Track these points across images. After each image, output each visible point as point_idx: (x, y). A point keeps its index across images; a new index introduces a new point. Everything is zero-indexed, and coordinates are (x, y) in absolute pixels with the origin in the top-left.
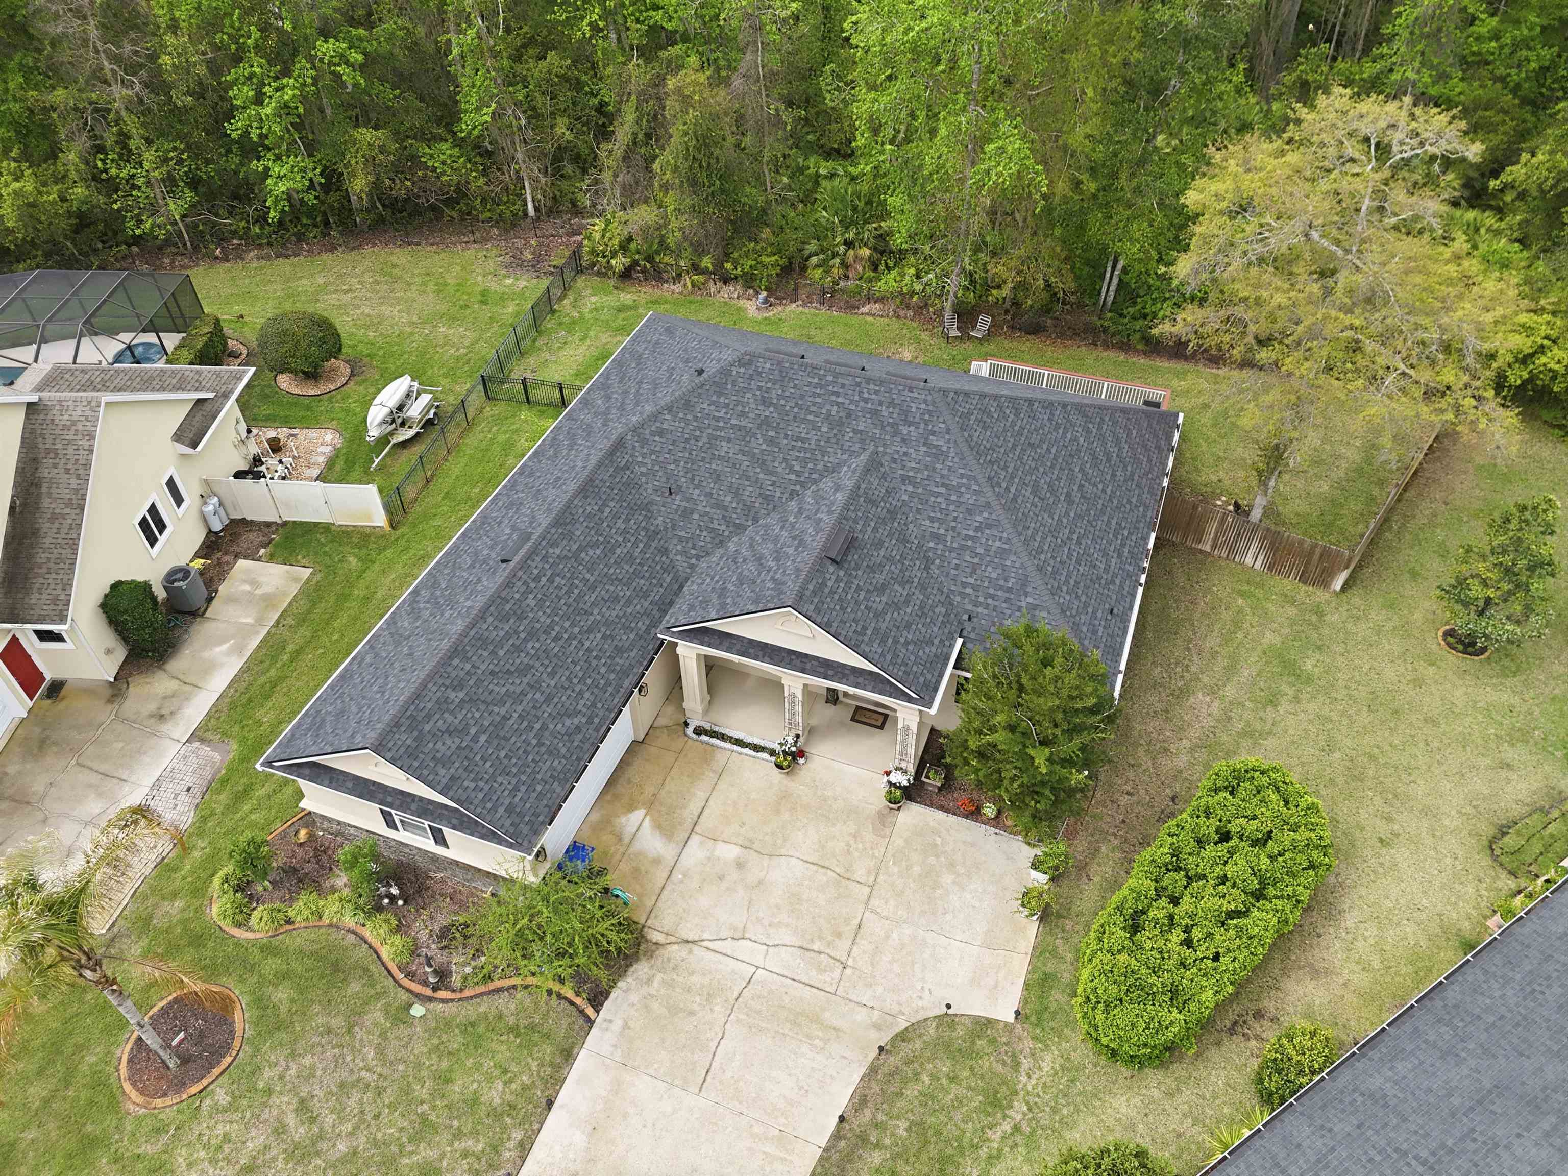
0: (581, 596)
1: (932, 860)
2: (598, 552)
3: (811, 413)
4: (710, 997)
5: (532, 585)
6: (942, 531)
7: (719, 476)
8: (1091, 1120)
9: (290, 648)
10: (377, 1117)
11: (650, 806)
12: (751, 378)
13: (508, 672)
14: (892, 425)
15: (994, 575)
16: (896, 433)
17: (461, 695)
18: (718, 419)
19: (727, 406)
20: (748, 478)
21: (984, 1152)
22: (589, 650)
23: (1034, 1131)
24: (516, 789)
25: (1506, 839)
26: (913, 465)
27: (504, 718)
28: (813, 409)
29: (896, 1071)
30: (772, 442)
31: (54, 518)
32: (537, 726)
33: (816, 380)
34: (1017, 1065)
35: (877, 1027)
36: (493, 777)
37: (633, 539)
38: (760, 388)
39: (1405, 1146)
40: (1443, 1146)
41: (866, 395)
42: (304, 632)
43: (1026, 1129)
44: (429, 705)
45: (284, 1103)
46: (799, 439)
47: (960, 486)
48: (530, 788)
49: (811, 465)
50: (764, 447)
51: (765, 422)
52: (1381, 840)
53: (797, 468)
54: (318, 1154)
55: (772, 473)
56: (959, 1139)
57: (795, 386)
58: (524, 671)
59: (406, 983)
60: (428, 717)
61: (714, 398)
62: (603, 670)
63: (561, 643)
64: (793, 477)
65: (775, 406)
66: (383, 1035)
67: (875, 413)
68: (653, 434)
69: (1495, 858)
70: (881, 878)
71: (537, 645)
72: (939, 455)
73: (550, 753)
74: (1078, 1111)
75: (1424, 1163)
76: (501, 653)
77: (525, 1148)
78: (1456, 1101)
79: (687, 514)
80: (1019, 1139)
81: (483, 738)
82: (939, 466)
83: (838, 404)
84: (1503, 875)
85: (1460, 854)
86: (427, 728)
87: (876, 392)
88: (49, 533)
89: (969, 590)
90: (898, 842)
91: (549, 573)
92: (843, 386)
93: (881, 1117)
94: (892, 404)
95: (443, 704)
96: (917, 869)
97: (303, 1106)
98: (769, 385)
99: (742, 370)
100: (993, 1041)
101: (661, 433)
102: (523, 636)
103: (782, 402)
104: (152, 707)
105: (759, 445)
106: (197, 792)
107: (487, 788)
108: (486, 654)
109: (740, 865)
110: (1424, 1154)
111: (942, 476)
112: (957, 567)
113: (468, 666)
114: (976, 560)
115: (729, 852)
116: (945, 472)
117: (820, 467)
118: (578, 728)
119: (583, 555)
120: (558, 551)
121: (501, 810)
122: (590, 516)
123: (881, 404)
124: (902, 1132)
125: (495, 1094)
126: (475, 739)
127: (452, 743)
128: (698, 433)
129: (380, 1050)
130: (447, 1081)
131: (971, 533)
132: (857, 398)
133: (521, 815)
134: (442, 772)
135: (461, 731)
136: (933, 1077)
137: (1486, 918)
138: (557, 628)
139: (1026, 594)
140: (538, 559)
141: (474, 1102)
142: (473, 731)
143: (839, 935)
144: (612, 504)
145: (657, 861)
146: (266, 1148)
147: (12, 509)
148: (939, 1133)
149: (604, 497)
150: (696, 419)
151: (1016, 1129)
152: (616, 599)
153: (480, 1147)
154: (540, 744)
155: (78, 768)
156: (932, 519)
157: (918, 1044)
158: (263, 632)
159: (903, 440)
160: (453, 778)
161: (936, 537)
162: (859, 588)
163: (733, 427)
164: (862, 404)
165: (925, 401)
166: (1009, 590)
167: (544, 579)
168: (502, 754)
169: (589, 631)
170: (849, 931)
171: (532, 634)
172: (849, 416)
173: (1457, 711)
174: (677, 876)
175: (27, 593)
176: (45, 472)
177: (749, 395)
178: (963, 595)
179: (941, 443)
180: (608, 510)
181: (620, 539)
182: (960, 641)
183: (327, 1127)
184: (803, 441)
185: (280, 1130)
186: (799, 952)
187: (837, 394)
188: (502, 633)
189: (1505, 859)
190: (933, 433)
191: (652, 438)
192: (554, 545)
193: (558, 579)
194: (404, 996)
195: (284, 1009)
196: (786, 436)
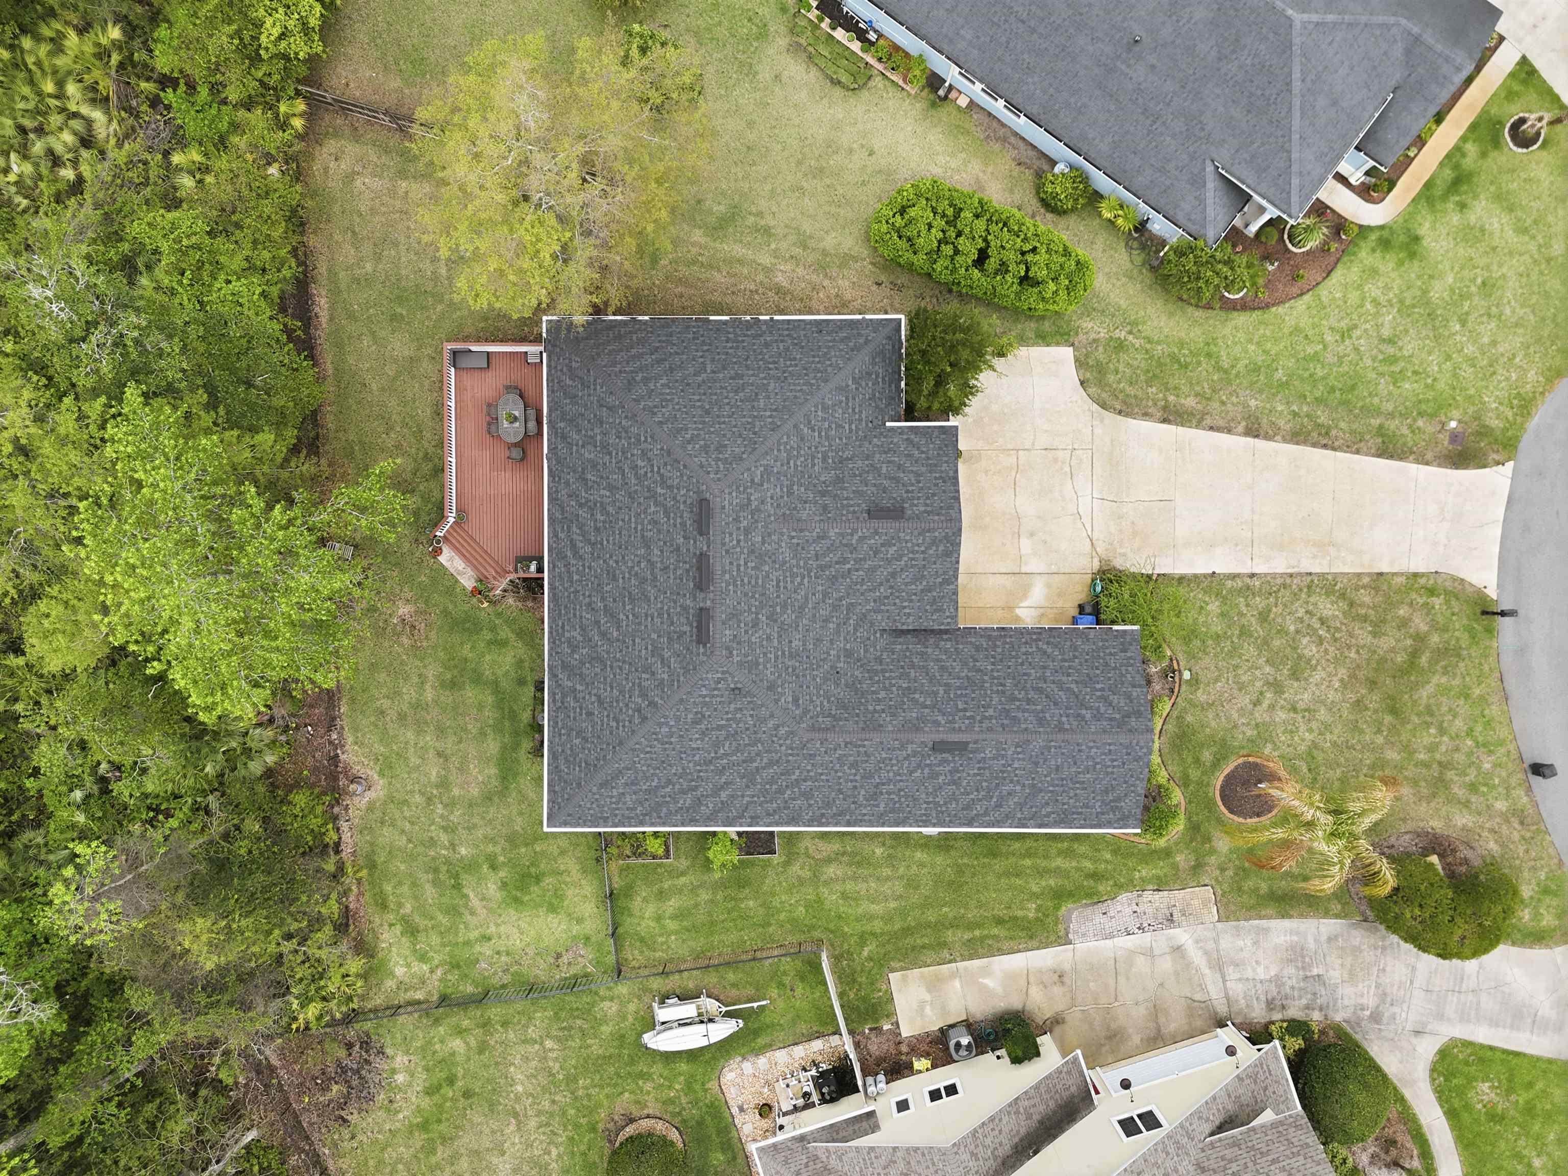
0: (960, 688)
1: (986, 420)
2: (917, 696)
3: (757, 583)
4: (1120, 517)
5: (978, 718)
6: (820, 455)
7: (818, 640)
8: (1112, 295)
9: (967, 936)
10: (1248, 661)
11: (1011, 609)
12: (739, 643)
13: (1047, 697)
14: (753, 514)
15: (840, 411)
16: (758, 510)
17: (1084, 712)
18: (776, 658)
19: (765, 654)
20: (814, 616)
21: (1148, 346)
22: (993, 664)
23: (1129, 324)
24: (1111, 654)
25: (843, 80)
26: (778, 490)
27: (1077, 682)
28: (753, 582)
29: (1125, 403)
30: (784, 606)
31: (1029, 1117)
32: (1066, 664)
33: (731, 587)
34: (1094, 340)
35: (1102, 421)
36: (1115, 668)
37: (887, 682)
38: (746, 632)
39: (1145, 132)
40: (1143, 113)
41: (735, 542)
42: (950, 935)
43: (1129, 327)
44: (1105, 723)
45: (1261, 714)
46: (778, 586)
47: (786, 450)
48: (1104, 648)
49: (795, 570)
50: (789, 611)
51: (772, 618)
52: (870, 155)
53: (799, 579)
54: (1275, 679)
55: (807, 599)
56: (1146, 360)
57: (739, 603)
58: (1040, 691)
59: (1176, 690)
60: (1111, 719)
61: (761, 667)
62: (999, 650)
63: (1002, 681)
64: (806, 581)
65: (757, 614)
66: (1208, 684)
67: (747, 531)
68: (798, 706)
69: (860, 88)
70: (1010, 447)
71: (1016, 692)
72: (767, 471)
73: (1076, 650)
74: (1109, 304)
75: (1155, 122)
76: (1039, 707)
77: (1234, 577)
78: (1113, 108)
79: (849, 654)
80: (1135, 331)
81: (1098, 686)
82: (775, 470)
83: (746, 564)
84: (871, 83)
85: (864, 108)
86: (1118, 716)
87: (731, 534)
88: (1041, 1110)
89: (853, 427)
90: (980, 445)
91: (961, 714)
92: (731, 563)
93: (1150, 403)
94: (737, 520)
95: (1098, 717)
96: (995, 427)
97: (1257, 703)
98: (742, 625)
99: (735, 652)
100: (1087, 356)
101: (796, 700)
102: (1017, 703)
103: (753, 609)
104: (1057, 990)
105: (788, 617)
106: (1102, 907)
107: (1123, 668)
108: (1047, 715)
109: (1032, 534)
110: (1149, 122)
111: (782, 465)
112: (841, 439)
113: (1064, 719)
114: (834, 426)
115: (1026, 545)
116: (779, 464)
117: (794, 562)
118: (1048, 643)
119: (928, 703)
120: (940, 718)
121: (1129, 654)
122: (893, 715)
123: (738, 529)
124: (1154, 389)
125: (1214, 607)
126: (1102, 690)
127: (1114, 699)
128: (790, 670)
129: (1217, 680)
130: (1218, 636)
131: (816, 434)
132: (738, 550)
133: (1122, 644)
134: (1135, 694)
135: (1105, 699)
136: (1119, 382)
137: (909, 94)
138: (995, 688)
139: (847, 386)
140: (957, 726)
141: (1222, 615)
142: (1098, 693)
143: (1056, 460)
144: (870, 708)
145: (1049, 586)
146: (1282, 707)
147: (1036, 1153)
148: (1148, 371)
149: (870, 716)
150: (780, 676)
151: (1130, 332)
152: (943, 668)
153: (1242, 600)
154: (1075, 657)
155: (1120, 998)
156: (814, 465)
157: (1104, 395)
158: (962, 965)
159: (763, 502)
160: (1134, 686)
161: (824, 459)
162: (907, 492)
163: (780, 642)
164: (742, 544)
165: (730, 493)
166: (847, 398)
167: (968, 714)
168: (1098, 672)
169: (979, 670)
170: (1051, 454)
171: (1013, 699)
172: (753, 552)
173: (734, 108)
174: (1054, 569)
175: (1073, 1096)
176: (1006, 1149)
177: (753, 639)
178: (857, 429)
179: (759, 473)
180: (878, 708)
181: (894, 689)
182: (888, 424)
183: (1261, 683)
184: (778, 581)
185: (1272, 707)
186: (1075, 478)
187: (739, 566)
188: (1026, 715)
189: (861, 82)
190: (752, 481)
191: (802, 707)
192: (938, 724)
193: (960, 707)
194: (1184, 688)
195: (1214, 749)
196: (778, 597)
